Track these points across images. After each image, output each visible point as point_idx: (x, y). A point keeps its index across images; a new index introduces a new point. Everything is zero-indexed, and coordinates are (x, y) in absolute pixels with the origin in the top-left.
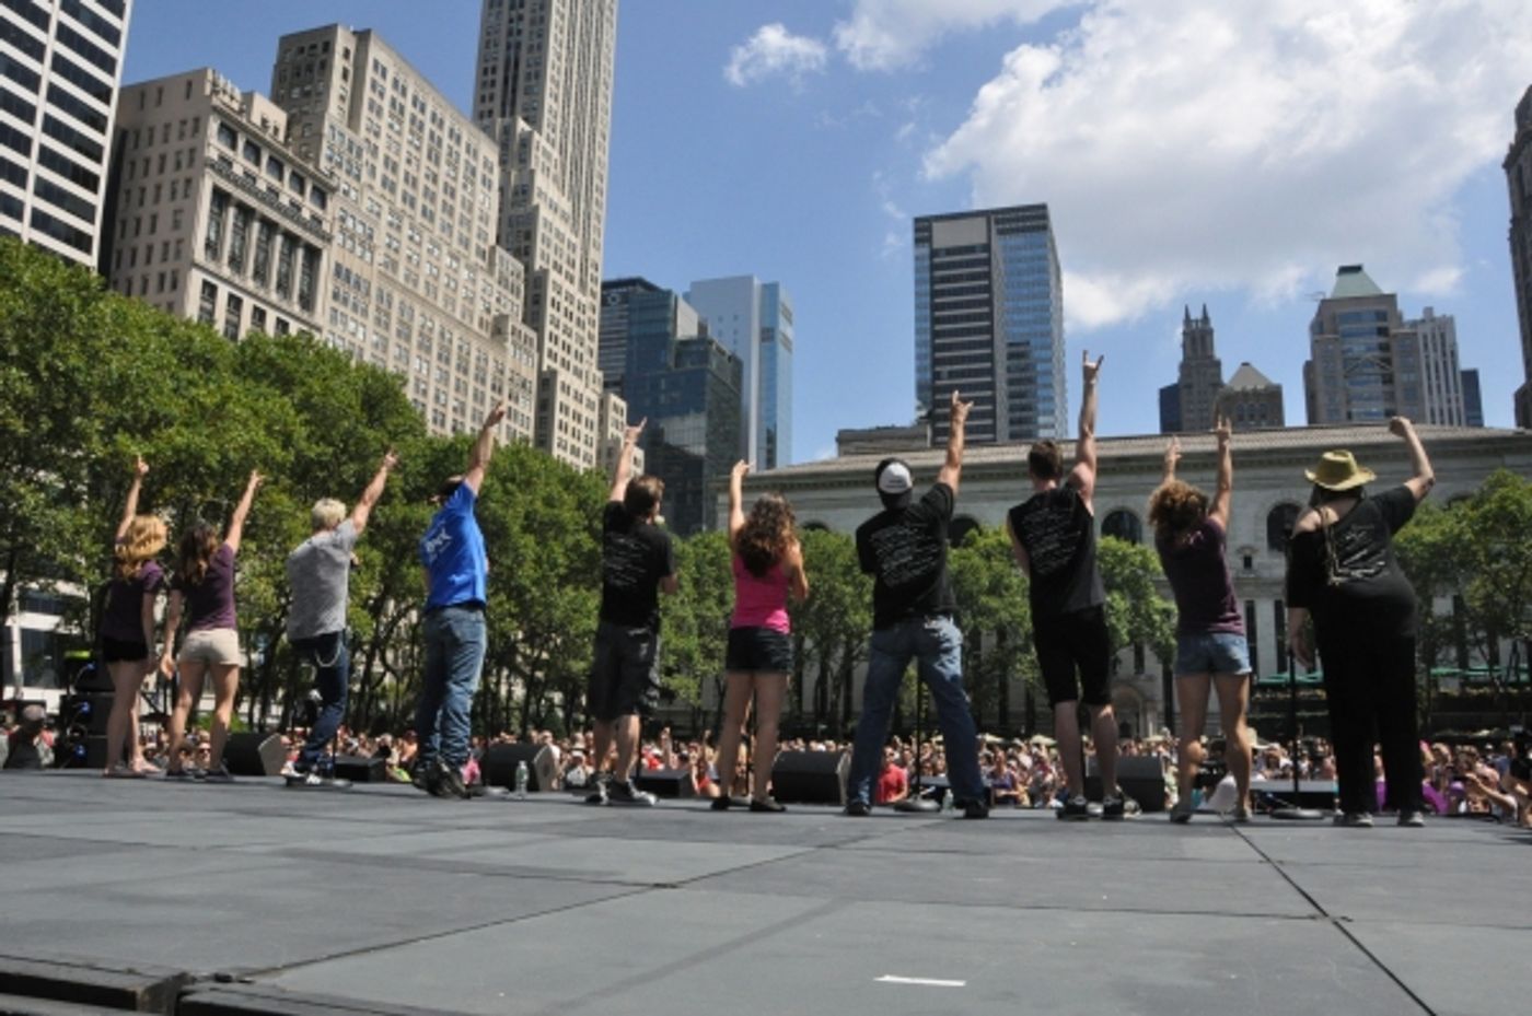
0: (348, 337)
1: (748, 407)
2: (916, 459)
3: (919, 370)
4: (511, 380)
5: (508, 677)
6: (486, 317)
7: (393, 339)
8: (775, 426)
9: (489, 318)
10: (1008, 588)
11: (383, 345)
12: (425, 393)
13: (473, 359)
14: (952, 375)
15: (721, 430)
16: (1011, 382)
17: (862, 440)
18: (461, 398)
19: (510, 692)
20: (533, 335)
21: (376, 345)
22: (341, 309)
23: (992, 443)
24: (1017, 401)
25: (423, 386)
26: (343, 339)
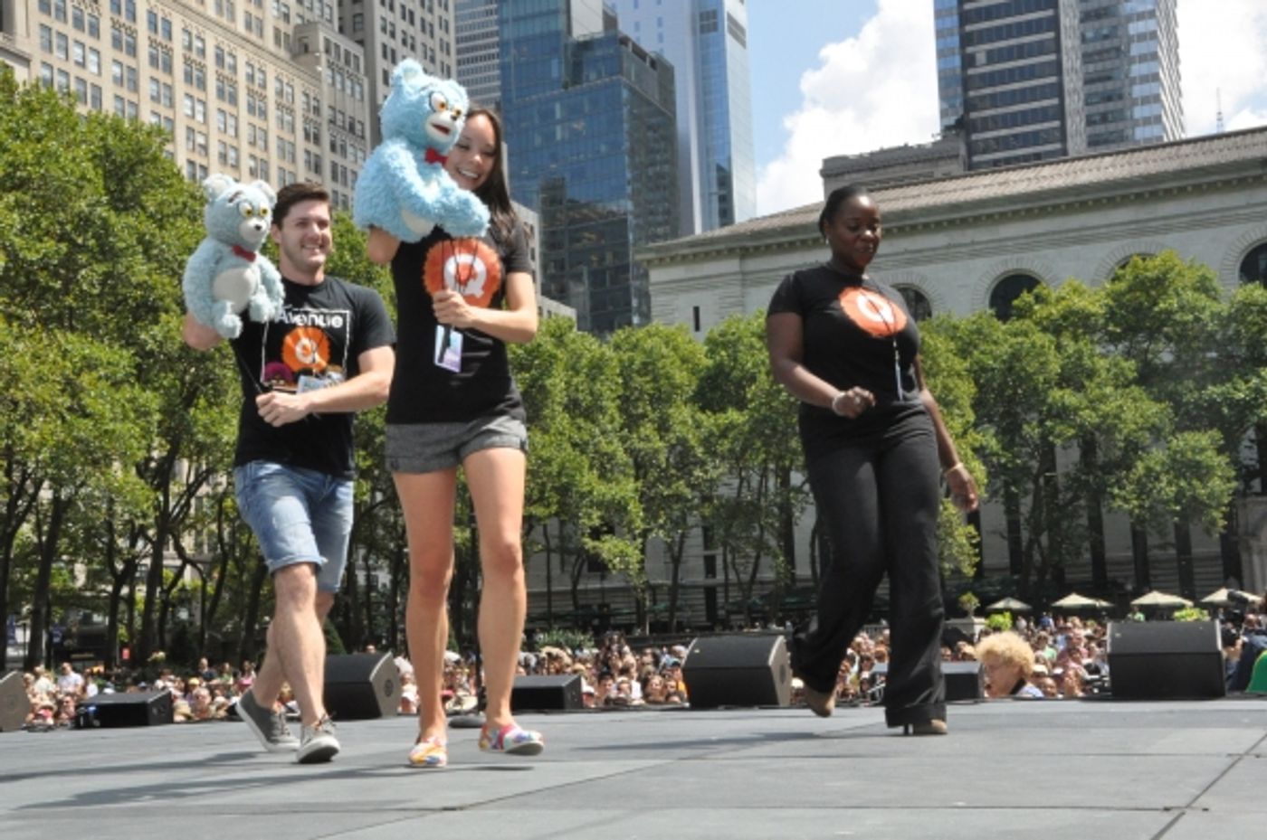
0: (75, 71)
1: (687, 136)
2: (941, 192)
3: (942, 54)
4: (332, 122)
5: (366, 559)
6: (282, 26)
7: (146, 71)
8: (729, 160)
9: (287, 29)
10: (1091, 374)
11: (130, 79)
12: (205, 148)
13: (271, 92)
14: (992, 57)
15: (651, 171)
16: (1087, 58)
17: (859, 171)
18: (259, 154)
19: (370, 580)
20: (356, 50)
21: (119, 81)
22: (57, 26)
23: (1061, 156)
24: (1099, 87)
25: (200, 140)
26: (66, 74)
